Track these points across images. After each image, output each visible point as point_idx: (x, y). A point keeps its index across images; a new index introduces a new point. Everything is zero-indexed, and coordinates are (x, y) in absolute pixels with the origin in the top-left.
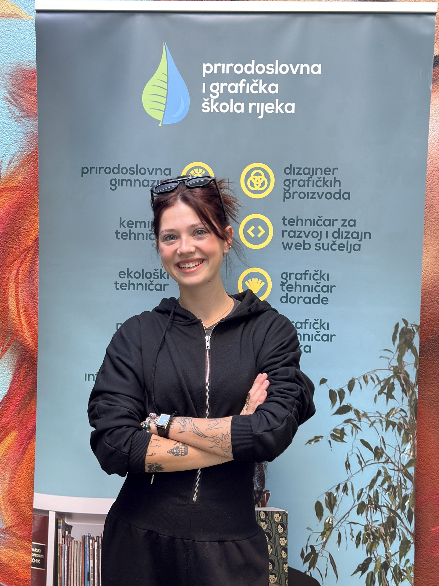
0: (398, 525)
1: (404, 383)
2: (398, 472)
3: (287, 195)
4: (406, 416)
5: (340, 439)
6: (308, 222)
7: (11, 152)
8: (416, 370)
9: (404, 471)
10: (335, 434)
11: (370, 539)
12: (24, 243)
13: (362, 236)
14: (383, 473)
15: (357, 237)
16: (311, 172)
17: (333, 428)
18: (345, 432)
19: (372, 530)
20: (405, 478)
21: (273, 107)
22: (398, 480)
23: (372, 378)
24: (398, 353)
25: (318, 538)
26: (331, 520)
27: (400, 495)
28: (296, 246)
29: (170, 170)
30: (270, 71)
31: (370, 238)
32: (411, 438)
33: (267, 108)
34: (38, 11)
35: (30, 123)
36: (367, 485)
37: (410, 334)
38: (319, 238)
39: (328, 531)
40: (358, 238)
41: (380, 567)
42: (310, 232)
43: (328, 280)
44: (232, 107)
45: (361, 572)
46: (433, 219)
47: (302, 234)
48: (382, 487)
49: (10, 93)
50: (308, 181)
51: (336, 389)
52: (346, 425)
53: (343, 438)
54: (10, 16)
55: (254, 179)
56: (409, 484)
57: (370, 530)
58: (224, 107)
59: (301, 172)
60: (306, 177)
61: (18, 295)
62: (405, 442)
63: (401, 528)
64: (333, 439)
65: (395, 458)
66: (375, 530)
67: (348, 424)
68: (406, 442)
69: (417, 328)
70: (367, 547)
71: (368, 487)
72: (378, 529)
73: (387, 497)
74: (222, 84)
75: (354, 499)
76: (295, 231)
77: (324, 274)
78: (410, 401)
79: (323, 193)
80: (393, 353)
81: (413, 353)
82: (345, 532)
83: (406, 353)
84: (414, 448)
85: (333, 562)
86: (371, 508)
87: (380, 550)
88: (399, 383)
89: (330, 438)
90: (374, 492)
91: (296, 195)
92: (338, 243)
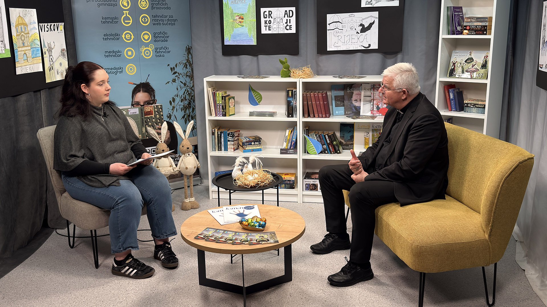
2: (190, 89)
3: (153, 8)
4: (191, 73)
6: (160, 17)
8: (192, 59)
10: (173, 80)
11: (185, 109)
13: (175, 20)
14: (186, 90)
16: (159, 1)
17: (172, 78)
22: (190, 92)
23: (182, 63)
25: (171, 111)
26: (174, 105)
27: (191, 95)
28: (157, 24)
31: (177, 21)
36: (183, 94)
37: (190, 49)
38: (163, 21)
39: (173, 109)
41: (188, 116)
42: (160, 19)
45: (183, 118)
47: (158, 20)
48: (187, 94)
50: (158, 4)
51: (172, 67)
52: (176, 77)
53: (175, 81)
55: (143, 3)
56: (193, 92)
57: (184, 106)
59: (156, 1)
60: (157, 3)
64: (173, 82)
65: (189, 85)
66: (186, 106)
68: (192, 80)
69: (191, 47)
70: (184, 111)
73: (188, 96)
75: (180, 98)
76: (156, 19)
77: (166, 33)
78: (191, 69)
79: (163, 7)
80: (186, 55)
82: (178, 108)
83: (189, 55)
85: (176, 117)
86: (184, 100)
87: (187, 111)
88: (188, 63)
90: (185, 96)
91: (155, 8)
92: (168, 23)
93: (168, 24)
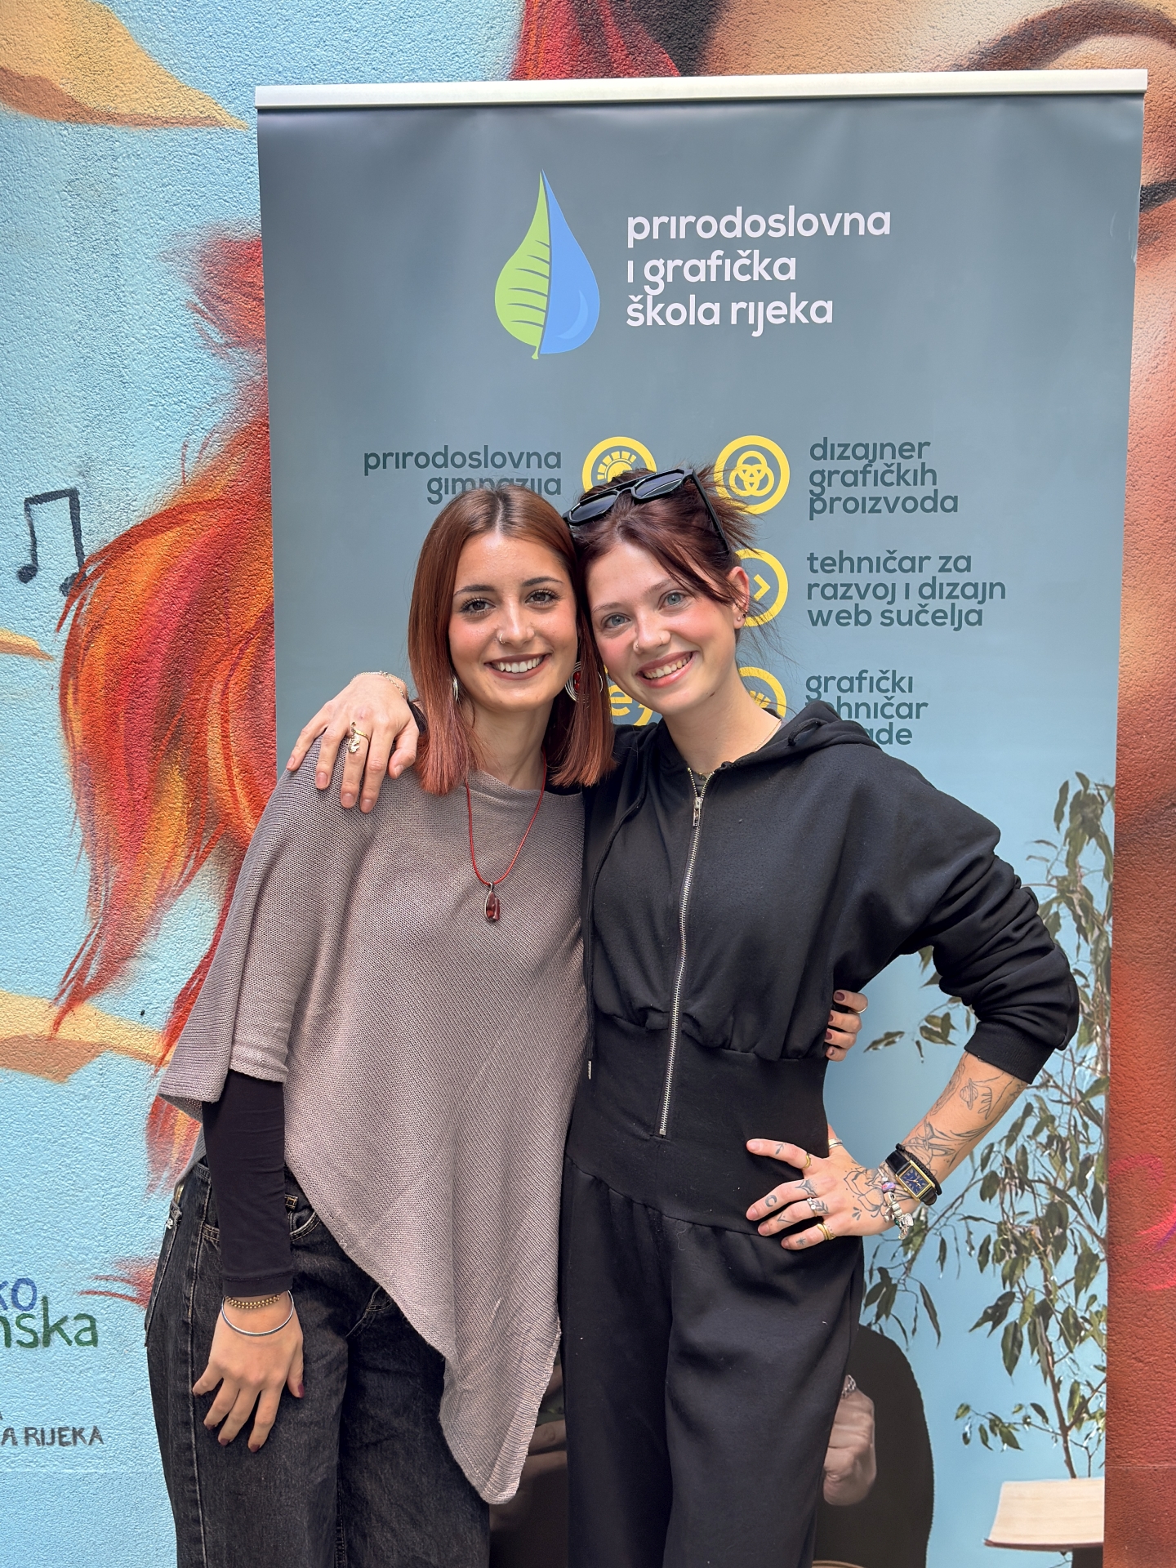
0: (1070, 1220)
1: (1081, 913)
2: (1069, 1107)
3: (818, 505)
4: (1087, 986)
5: (942, 1038)
6: (865, 564)
7: (205, 423)
8: (1106, 884)
9: (1082, 1104)
10: (929, 1026)
11: (1011, 1252)
12: (237, 624)
13: (984, 592)
14: (1036, 1110)
15: (975, 595)
16: (869, 453)
17: (926, 1014)
18: (953, 1022)
19: (1015, 1231)
20: (1086, 1119)
21: (784, 311)
22: (1070, 1126)
24: (1067, 847)
25: (896, 1252)
26: (923, 1213)
27: (1074, 1156)
28: (838, 618)
29: (558, 456)
30: (777, 230)
31: (1003, 596)
32: (1097, 1033)
33: (773, 312)
34: (262, 111)
35: (245, 359)
36: (1002, 1136)
37: (1094, 807)
38: (889, 598)
39: (917, 1237)
40: (977, 598)
41: (1033, 1313)
42: (869, 585)
43: (910, 691)
44: (693, 313)
45: (991, 1323)
46: (1137, 552)
47: (853, 592)
48: (1036, 1140)
49: (200, 293)
50: (865, 472)
52: (954, 1008)
53: (947, 1034)
54: (195, 122)
55: (744, 471)
56: (1095, 1132)
57: (1009, 1233)
58: (676, 314)
59: (849, 453)
60: (859, 465)
61: (227, 737)
62: (1084, 1041)
63: (1079, 1227)
64: (926, 1038)
65: (1063, 1076)
66: (1020, 1232)
67: (958, 1006)
68: (1087, 1040)
69: (1109, 791)
70: (1004, 1268)
71: (1005, 1141)
72: (1026, 1229)
73: (1046, 1161)
74: (669, 262)
75: (973, 1166)
76: (836, 585)
77: (902, 678)
78: (1094, 953)
79: (898, 498)
80: (1055, 847)
81: (1101, 848)
82: (956, 1239)
83: (1085, 846)
84: (1105, 1055)
85: (928, 1304)
86: (1010, 1185)
87: (1032, 1276)
88: (1070, 913)
89: (920, 1035)
90: (1017, 1151)
91: (838, 505)
92: (931, 609)
93: (923, 618)
